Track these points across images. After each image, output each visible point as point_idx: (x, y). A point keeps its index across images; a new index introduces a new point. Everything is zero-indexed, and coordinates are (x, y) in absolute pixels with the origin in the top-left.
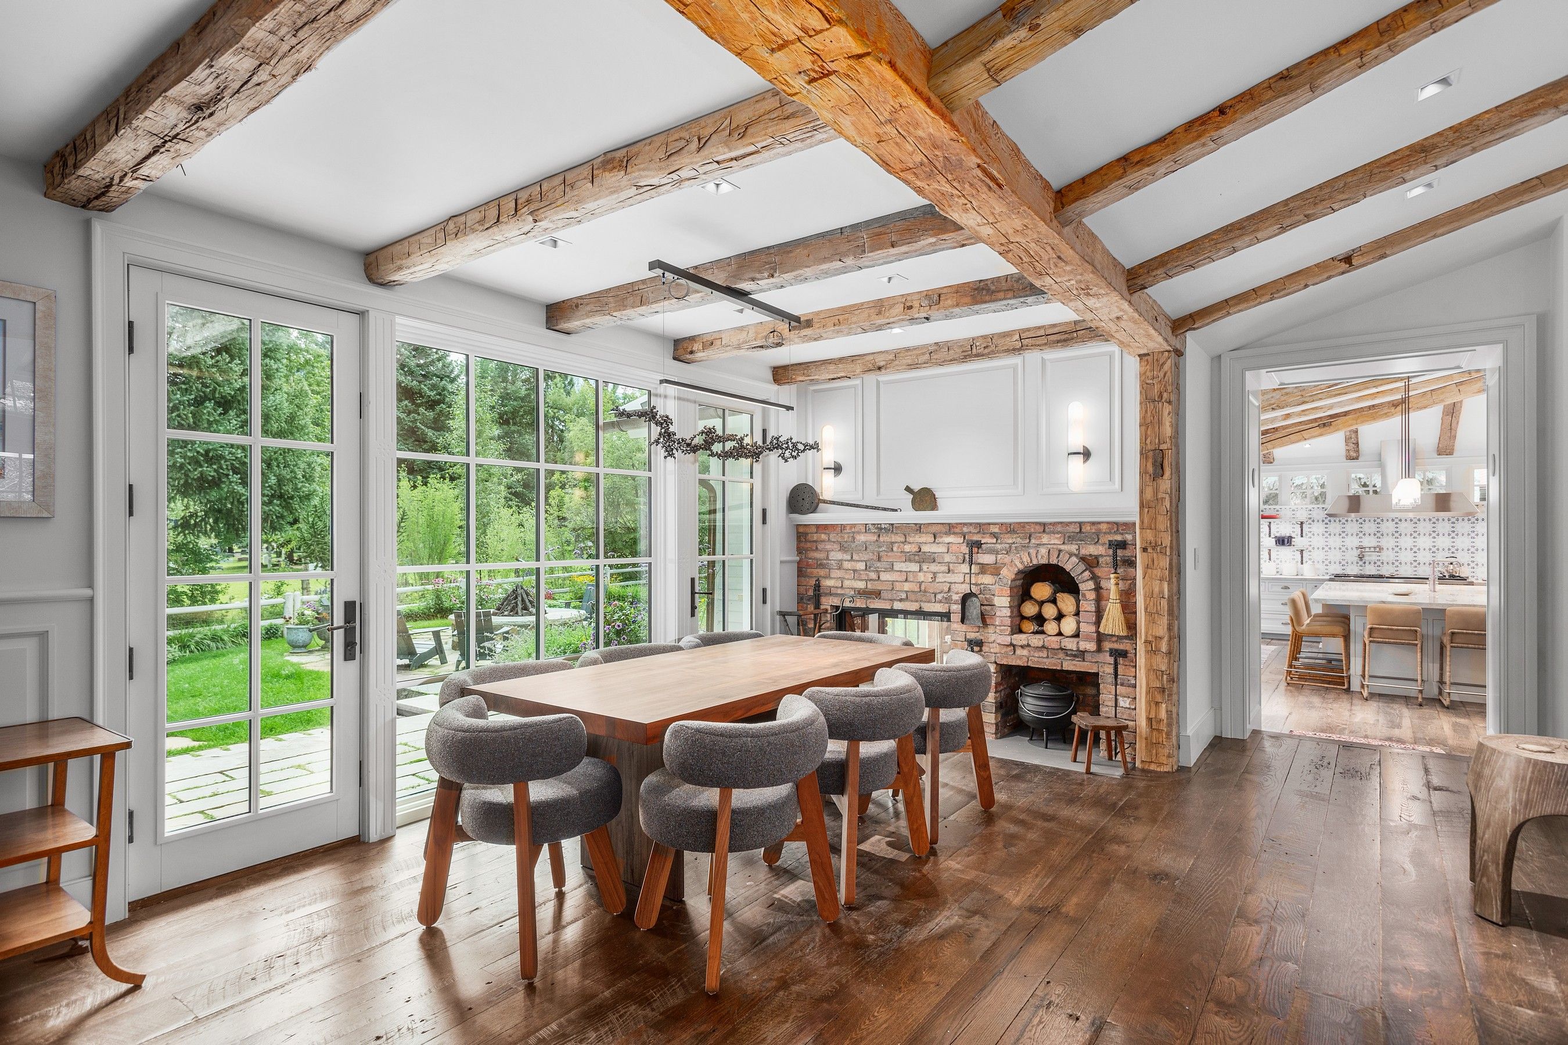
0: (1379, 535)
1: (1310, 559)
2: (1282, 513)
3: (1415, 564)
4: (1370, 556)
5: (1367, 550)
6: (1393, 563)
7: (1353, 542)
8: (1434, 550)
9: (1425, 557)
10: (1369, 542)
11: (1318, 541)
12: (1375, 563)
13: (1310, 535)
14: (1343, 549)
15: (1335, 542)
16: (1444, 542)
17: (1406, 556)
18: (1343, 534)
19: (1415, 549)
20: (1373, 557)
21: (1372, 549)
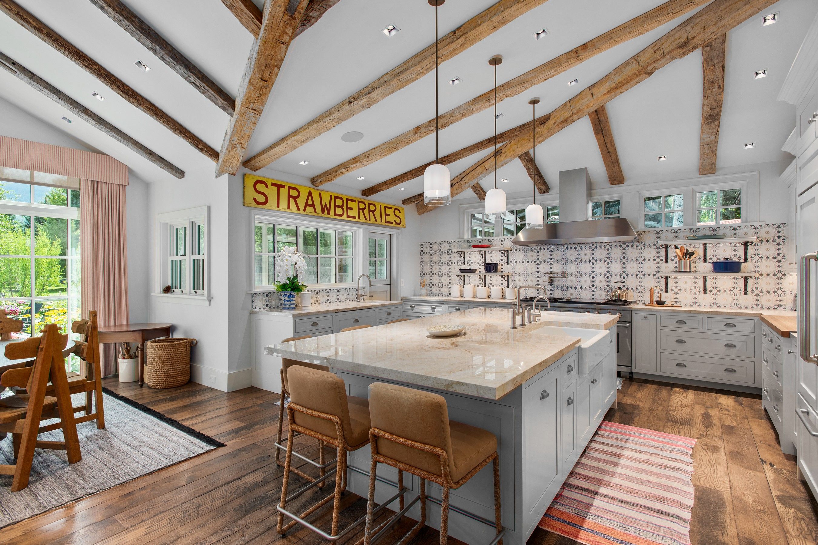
0: (564, 261)
1: (514, 284)
2: (493, 243)
3: (593, 288)
4: (558, 281)
5: (556, 275)
6: (576, 288)
7: (544, 268)
8: (608, 275)
9: (600, 282)
10: (557, 268)
11: (519, 268)
12: (562, 288)
13: (513, 262)
14: (537, 275)
15: (532, 268)
16: (616, 267)
17: (586, 281)
18: (537, 262)
19: (593, 275)
20: (559, 282)
21: (560, 275)
